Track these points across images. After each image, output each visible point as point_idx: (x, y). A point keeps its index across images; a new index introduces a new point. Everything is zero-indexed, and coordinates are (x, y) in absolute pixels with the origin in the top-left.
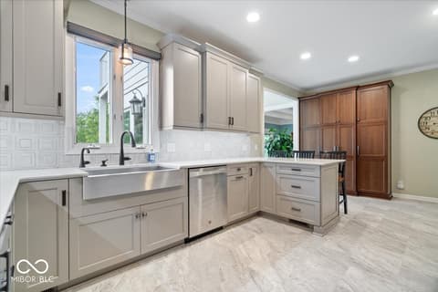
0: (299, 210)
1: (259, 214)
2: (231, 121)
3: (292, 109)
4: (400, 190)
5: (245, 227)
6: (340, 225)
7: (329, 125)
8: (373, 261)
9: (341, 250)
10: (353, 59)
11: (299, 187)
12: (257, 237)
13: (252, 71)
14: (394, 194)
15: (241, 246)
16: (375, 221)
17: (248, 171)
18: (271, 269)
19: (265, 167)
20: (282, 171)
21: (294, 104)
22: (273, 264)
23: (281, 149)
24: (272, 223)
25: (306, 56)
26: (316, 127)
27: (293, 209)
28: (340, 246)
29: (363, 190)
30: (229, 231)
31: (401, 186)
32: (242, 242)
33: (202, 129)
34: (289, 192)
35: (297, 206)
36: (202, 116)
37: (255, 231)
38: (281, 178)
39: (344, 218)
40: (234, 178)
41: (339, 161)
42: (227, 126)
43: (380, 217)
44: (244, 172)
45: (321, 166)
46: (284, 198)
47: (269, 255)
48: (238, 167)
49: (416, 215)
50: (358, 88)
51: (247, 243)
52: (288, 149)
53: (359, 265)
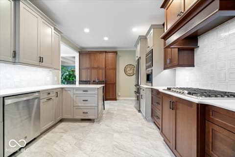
0: (87, 113)
1: (61, 121)
2: (41, 60)
3: (74, 57)
4: (119, 96)
5: (53, 132)
6: (104, 115)
7: (94, 68)
8: (121, 128)
9: (108, 128)
10: (106, 39)
11: (87, 101)
12: (64, 136)
13: (55, 29)
14: (117, 98)
15: (55, 146)
16: (115, 110)
17: (55, 94)
18: (80, 152)
19: (66, 91)
20: (78, 92)
21: (77, 55)
22: (80, 149)
23: (69, 79)
24: (71, 124)
25: (87, 30)
26: (88, 68)
27: (84, 113)
28: (108, 126)
29: (108, 98)
30: (42, 139)
31: (119, 94)
32: (55, 143)
33: (14, 63)
34: (81, 104)
35: (85, 111)
36: (15, 52)
37: (62, 132)
38: (76, 96)
39: (104, 112)
40: (45, 100)
41: (103, 85)
42: (38, 63)
43: (116, 108)
44: (52, 95)
45: (98, 88)
46: (78, 108)
47: (75, 144)
48: (48, 92)
49: (125, 105)
50: (106, 52)
51: (59, 142)
52: (73, 79)
53: (117, 132)
